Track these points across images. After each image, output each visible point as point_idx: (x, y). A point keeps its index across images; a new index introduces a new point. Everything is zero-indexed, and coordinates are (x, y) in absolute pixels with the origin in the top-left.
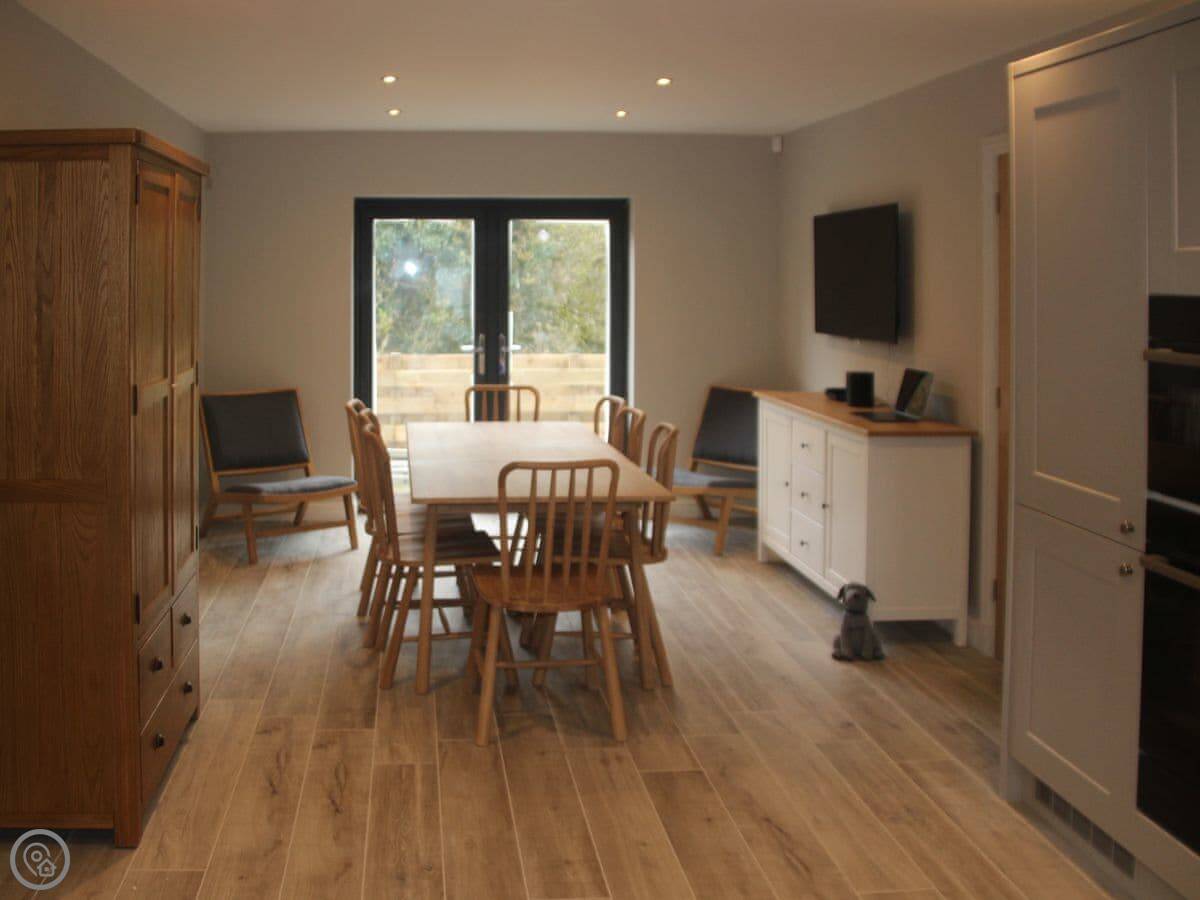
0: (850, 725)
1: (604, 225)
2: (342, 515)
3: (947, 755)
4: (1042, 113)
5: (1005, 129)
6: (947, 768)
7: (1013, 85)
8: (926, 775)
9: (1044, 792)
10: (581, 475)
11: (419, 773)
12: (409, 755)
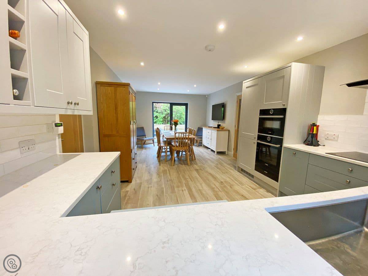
0: (217, 164)
1: (185, 107)
2: (152, 142)
3: (229, 167)
4: (247, 88)
5: (242, 91)
6: (230, 168)
7: (243, 84)
8: (227, 169)
9: (242, 170)
10: (180, 134)
11: (167, 170)
12: (166, 168)
